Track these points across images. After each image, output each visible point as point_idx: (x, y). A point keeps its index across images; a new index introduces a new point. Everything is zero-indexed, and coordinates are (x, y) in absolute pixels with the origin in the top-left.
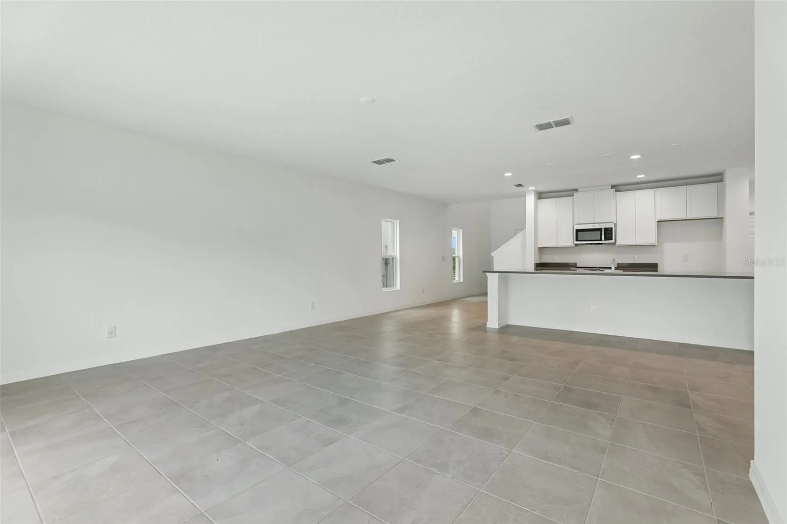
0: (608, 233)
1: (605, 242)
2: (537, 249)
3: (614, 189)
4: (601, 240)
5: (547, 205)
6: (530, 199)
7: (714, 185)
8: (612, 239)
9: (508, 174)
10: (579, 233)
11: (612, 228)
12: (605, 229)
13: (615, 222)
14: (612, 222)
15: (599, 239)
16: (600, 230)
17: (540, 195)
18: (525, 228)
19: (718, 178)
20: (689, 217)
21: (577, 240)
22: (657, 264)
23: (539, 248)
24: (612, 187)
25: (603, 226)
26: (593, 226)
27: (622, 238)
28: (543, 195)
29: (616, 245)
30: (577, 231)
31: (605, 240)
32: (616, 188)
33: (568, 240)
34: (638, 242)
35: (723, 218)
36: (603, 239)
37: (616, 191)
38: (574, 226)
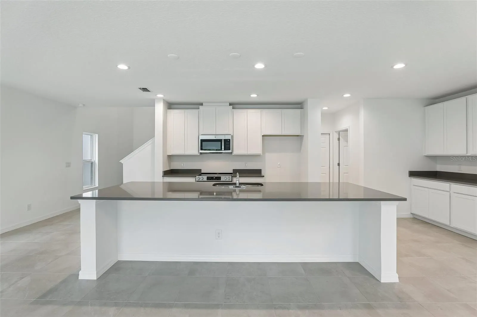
0: (227, 144)
1: (224, 151)
2: (166, 157)
3: (232, 106)
4: (221, 149)
5: (176, 115)
6: (160, 108)
7: (299, 111)
8: (230, 150)
10: (203, 143)
11: (230, 140)
12: (225, 140)
13: (232, 134)
14: (230, 135)
15: (220, 149)
16: (220, 141)
17: (170, 106)
18: (154, 136)
19: (299, 105)
20: (284, 133)
21: (202, 149)
22: (261, 170)
23: (168, 155)
24: (230, 104)
25: (223, 138)
26: (215, 137)
27: (237, 148)
28: (173, 106)
29: (233, 154)
30: (202, 141)
31: (225, 150)
32: (234, 105)
33: (194, 149)
34: (249, 152)
35: (303, 136)
36: (223, 149)
37: (233, 109)
38: (199, 136)
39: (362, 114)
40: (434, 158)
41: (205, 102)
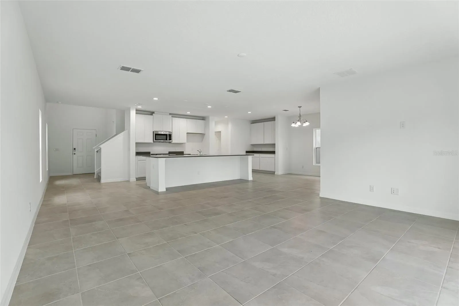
0: (170, 137)
1: (169, 141)
4: (167, 140)
5: (142, 117)
9: (155, 99)
11: (171, 134)
14: (171, 132)
16: (166, 135)
17: (139, 112)
20: (197, 132)
22: (183, 152)
24: (170, 114)
25: (168, 133)
26: (163, 133)
27: (174, 140)
29: (172, 143)
31: (169, 140)
33: (150, 139)
34: (179, 142)
35: (205, 134)
36: (168, 140)
37: (172, 117)
38: (153, 132)
39: (230, 126)
40: (253, 145)
41: (156, 112)
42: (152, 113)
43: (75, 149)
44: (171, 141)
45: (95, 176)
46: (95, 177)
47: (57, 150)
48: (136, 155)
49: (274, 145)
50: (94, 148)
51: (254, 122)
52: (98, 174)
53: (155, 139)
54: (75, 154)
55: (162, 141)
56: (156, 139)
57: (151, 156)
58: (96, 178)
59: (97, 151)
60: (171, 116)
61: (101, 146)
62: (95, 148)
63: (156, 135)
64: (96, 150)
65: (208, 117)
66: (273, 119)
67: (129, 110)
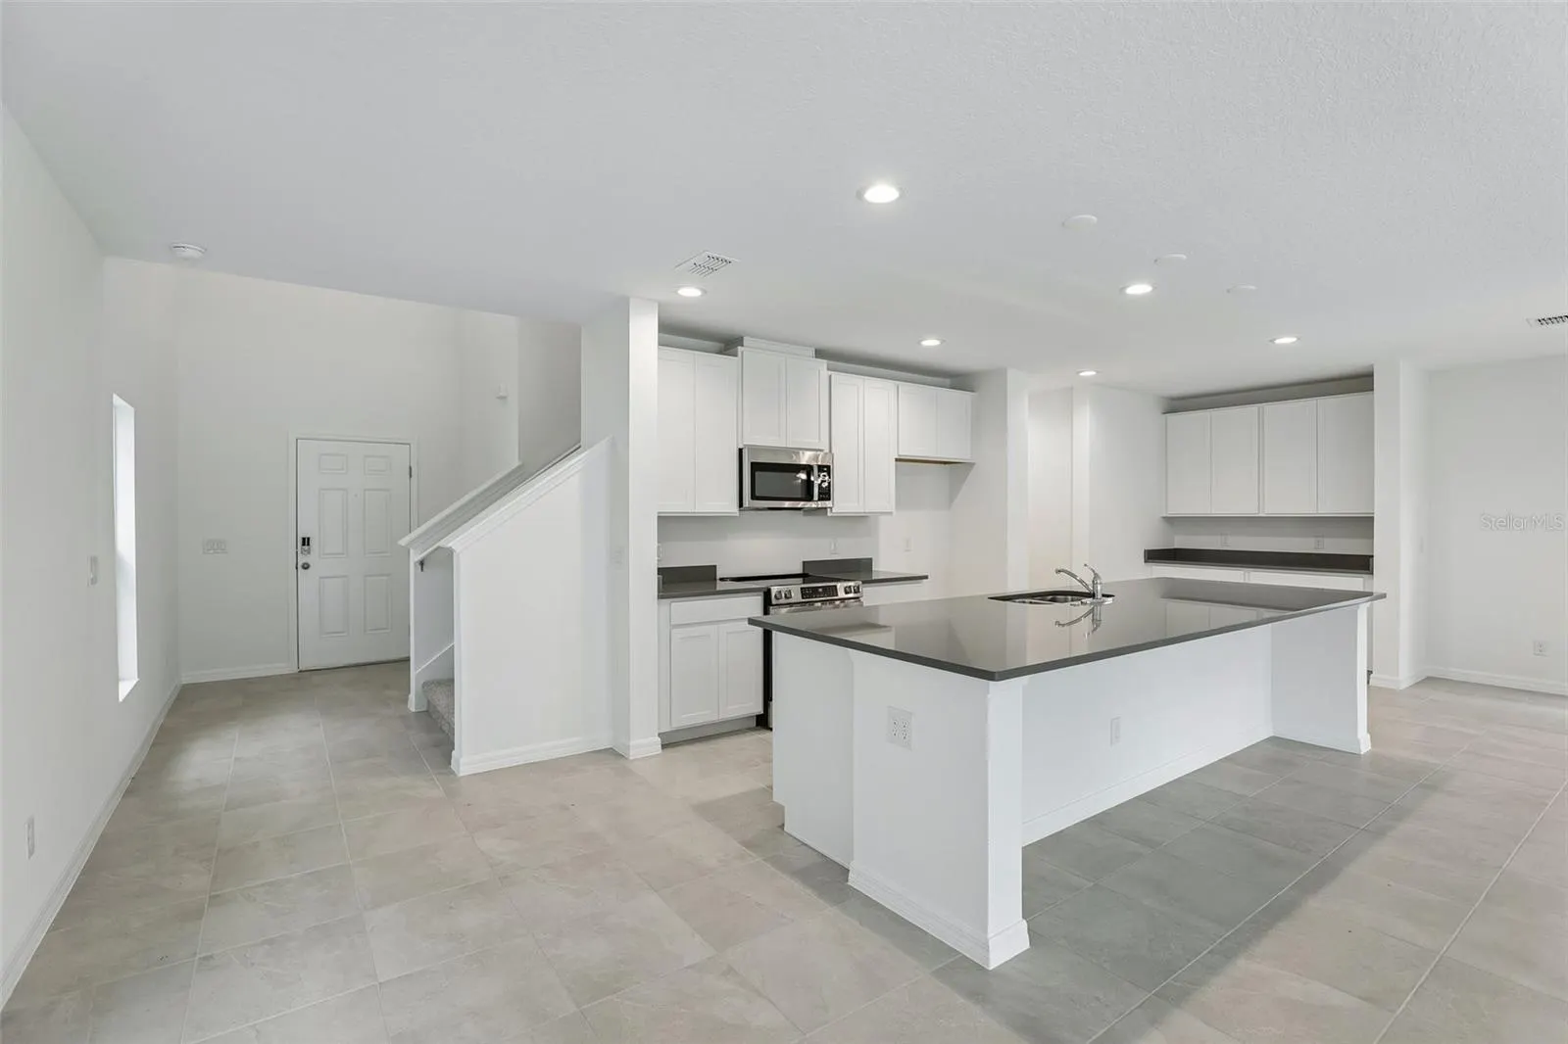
1: (821, 504)
3: (825, 361)
4: (811, 498)
7: (968, 396)
8: (829, 499)
10: (757, 475)
11: (828, 468)
12: (819, 467)
13: (827, 451)
14: (823, 450)
16: (807, 470)
20: (940, 456)
24: (820, 353)
29: (831, 514)
31: (820, 499)
34: (860, 510)
35: (974, 464)
36: (816, 497)
37: (828, 369)
38: (741, 451)
41: (748, 335)
42: (729, 344)
43: (306, 541)
44: (828, 504)
45: (412, 696)
46: (412, 707)
47: (216, 546)
48: (660, 597)
49: (1364, 524)
50: (403, 542)
51: (1178, 405)
52: (428, 686)
53: (754, 497)
54: (306, 567)
55: (787, 504)
56: (757, 494)
57: (720, 586)
58: (417, 713)
59: (422, 563)
60: (823, 363)
61: (455, 542)
62: (412, 542)
63: (756, 467)
64: (415, 557)
65: (999, 375)
66: (1361, 382)
67: (619, 312)
